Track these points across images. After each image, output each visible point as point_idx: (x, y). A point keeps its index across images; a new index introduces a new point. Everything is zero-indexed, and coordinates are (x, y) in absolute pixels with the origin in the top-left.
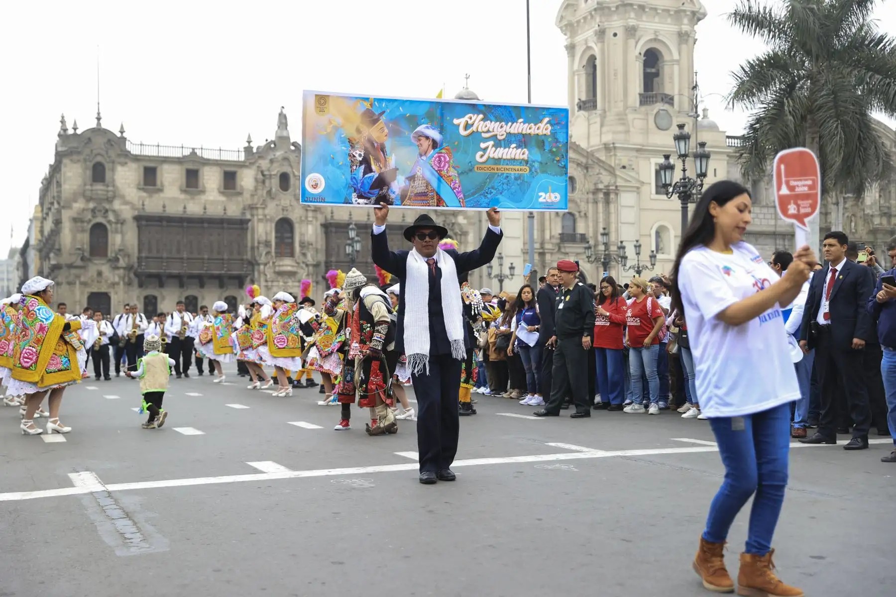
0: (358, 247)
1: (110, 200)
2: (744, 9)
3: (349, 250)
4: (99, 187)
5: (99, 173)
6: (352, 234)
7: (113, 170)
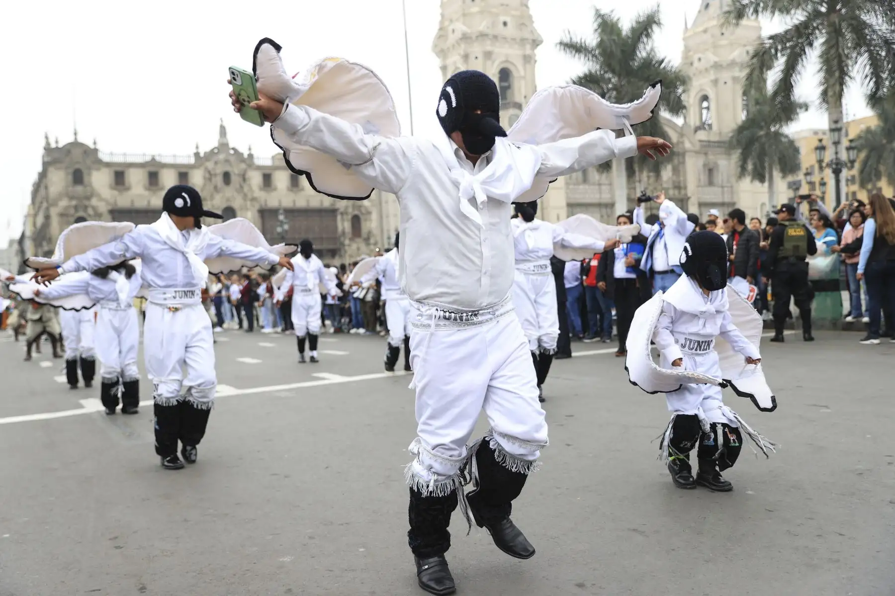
0: (286, 227)
1: (88, 198)
2: (566, 40)
3: (279, 230)
4: (79, 189)
5: (78, 177)
6: (281, 217)
7: (89, 174)
